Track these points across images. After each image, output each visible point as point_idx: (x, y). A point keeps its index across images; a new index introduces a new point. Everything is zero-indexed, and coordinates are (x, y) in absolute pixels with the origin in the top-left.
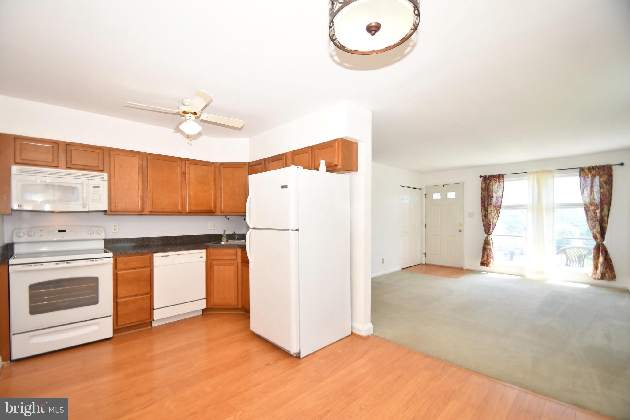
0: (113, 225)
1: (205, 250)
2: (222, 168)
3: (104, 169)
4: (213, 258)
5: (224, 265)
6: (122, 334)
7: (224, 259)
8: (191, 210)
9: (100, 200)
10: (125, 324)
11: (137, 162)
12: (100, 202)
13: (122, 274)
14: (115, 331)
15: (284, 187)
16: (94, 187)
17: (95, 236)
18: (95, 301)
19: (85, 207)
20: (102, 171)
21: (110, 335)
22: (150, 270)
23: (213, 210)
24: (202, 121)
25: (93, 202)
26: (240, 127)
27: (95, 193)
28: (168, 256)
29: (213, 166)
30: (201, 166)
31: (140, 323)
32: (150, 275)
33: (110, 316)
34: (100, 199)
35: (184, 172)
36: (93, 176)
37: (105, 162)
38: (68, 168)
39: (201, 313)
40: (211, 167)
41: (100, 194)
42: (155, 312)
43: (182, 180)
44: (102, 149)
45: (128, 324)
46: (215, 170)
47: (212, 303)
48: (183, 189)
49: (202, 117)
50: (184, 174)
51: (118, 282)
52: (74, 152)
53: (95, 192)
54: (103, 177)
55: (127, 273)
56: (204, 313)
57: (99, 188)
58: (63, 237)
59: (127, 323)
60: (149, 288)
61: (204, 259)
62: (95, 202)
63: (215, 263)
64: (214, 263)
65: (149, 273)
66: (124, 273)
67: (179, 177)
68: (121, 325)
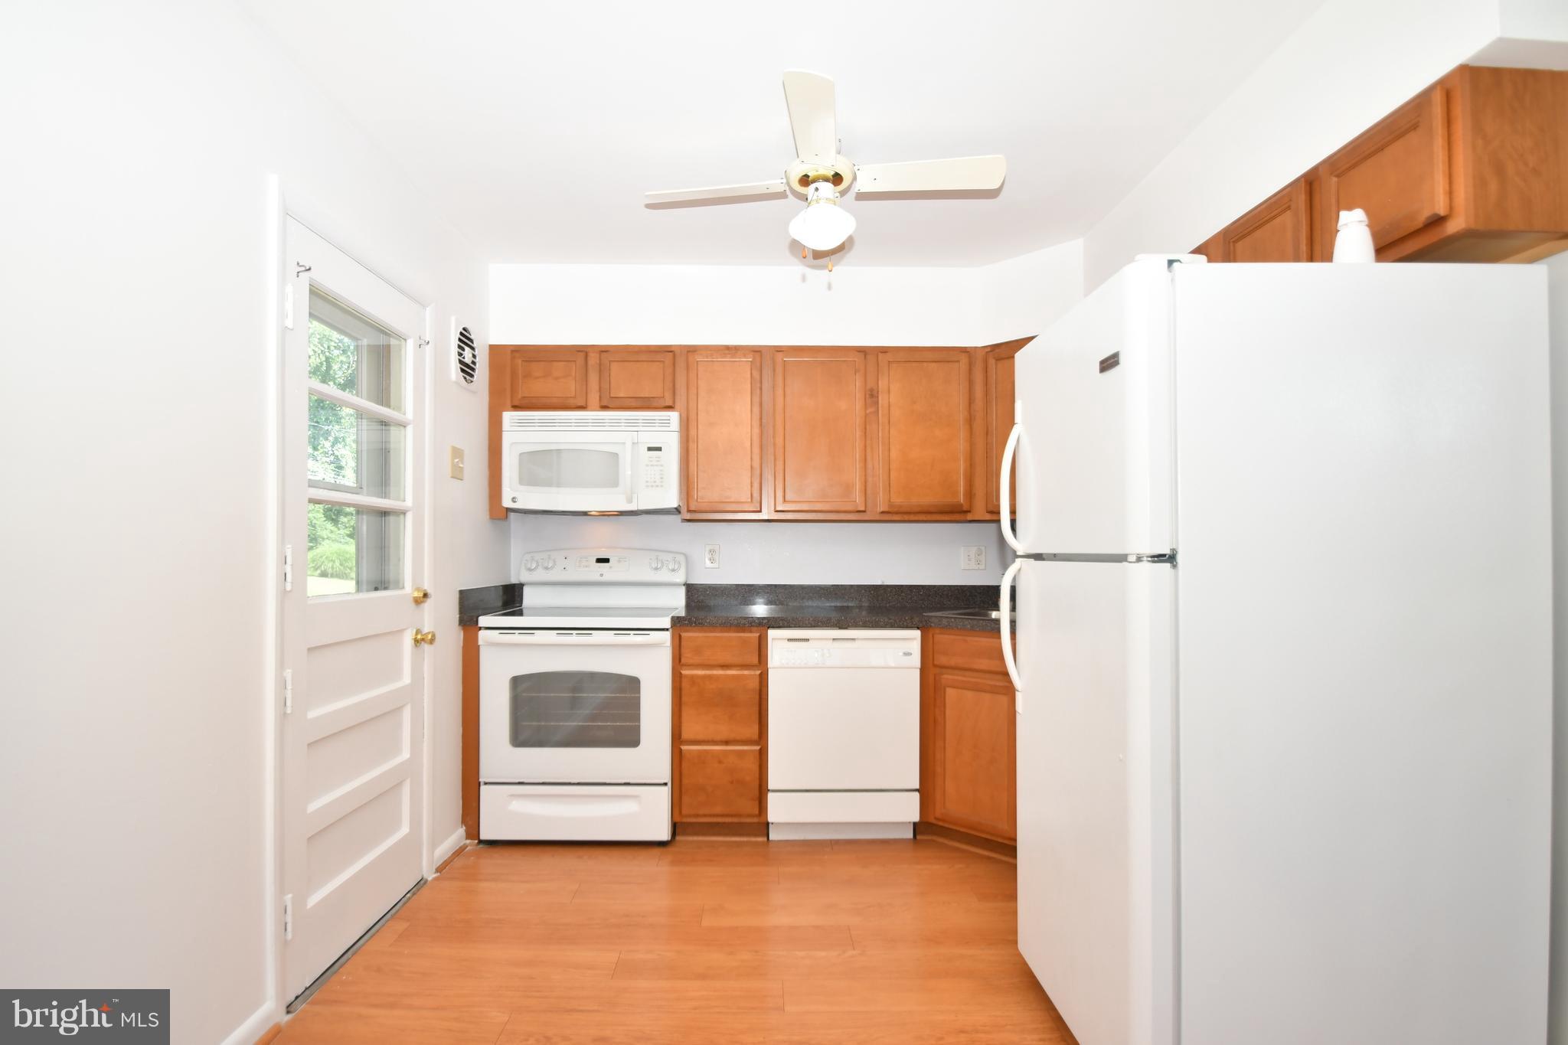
0: (708, 548)
1: (917, 633)
2: (992, 361)
3: (674, 402)
4: (943, 660)
5: (977, 688)
6: (695, 838)
7: (976, 666)
8: (891, 505)
9: (662, 482)
10: (697, 816)
11: (749, 376)
12: (662, 486)
13: (692, 678)
14: (676, 828)
15: (1109, 363)
16: (650, 449)
17: (664, 576)
18: (630, 738)
19: (630, 501)
20: (670, 408)
21: (664, 835)
22: (761, 675)
23: (962, 505)
24: (862, 196)
25: (647, 486)
26: (995, 186)
27: (652, 465)
28: (807, 640)
29: (964, 359)
30: (925, 364)
31: (735, 820)
32: (760, 691)
33: (666, 784)
34: (662, 478)
35: (871, 390)
36: (650, 422)
37: (678, 386)
38: (604, 408)
39: (910, 835)
40: (957, 364)
41: (662, 466)
42: (772, 798)
43: (866, 415)
44: (671, 352)
45: (705, 816)
46: (970, 371)
47: (939, 811)
48: (868, 442)
49: (864, 185)
50: (872, 396)
51: (684, 699)
52: (615, 367)
53: (651, 461)
54: (666, 422)
55: (704, 677)
56: (918, 837)
57: (661, 450)
58: (602, 575)
59: (701, 812)
60: (756, 727)
61: (916, 660)
62: (652, 486)
63: (950, 677)
64: (947, 677)
65: (754, 684)
66: (698, 676)
67: (859, 405)
68: (689, 816)
